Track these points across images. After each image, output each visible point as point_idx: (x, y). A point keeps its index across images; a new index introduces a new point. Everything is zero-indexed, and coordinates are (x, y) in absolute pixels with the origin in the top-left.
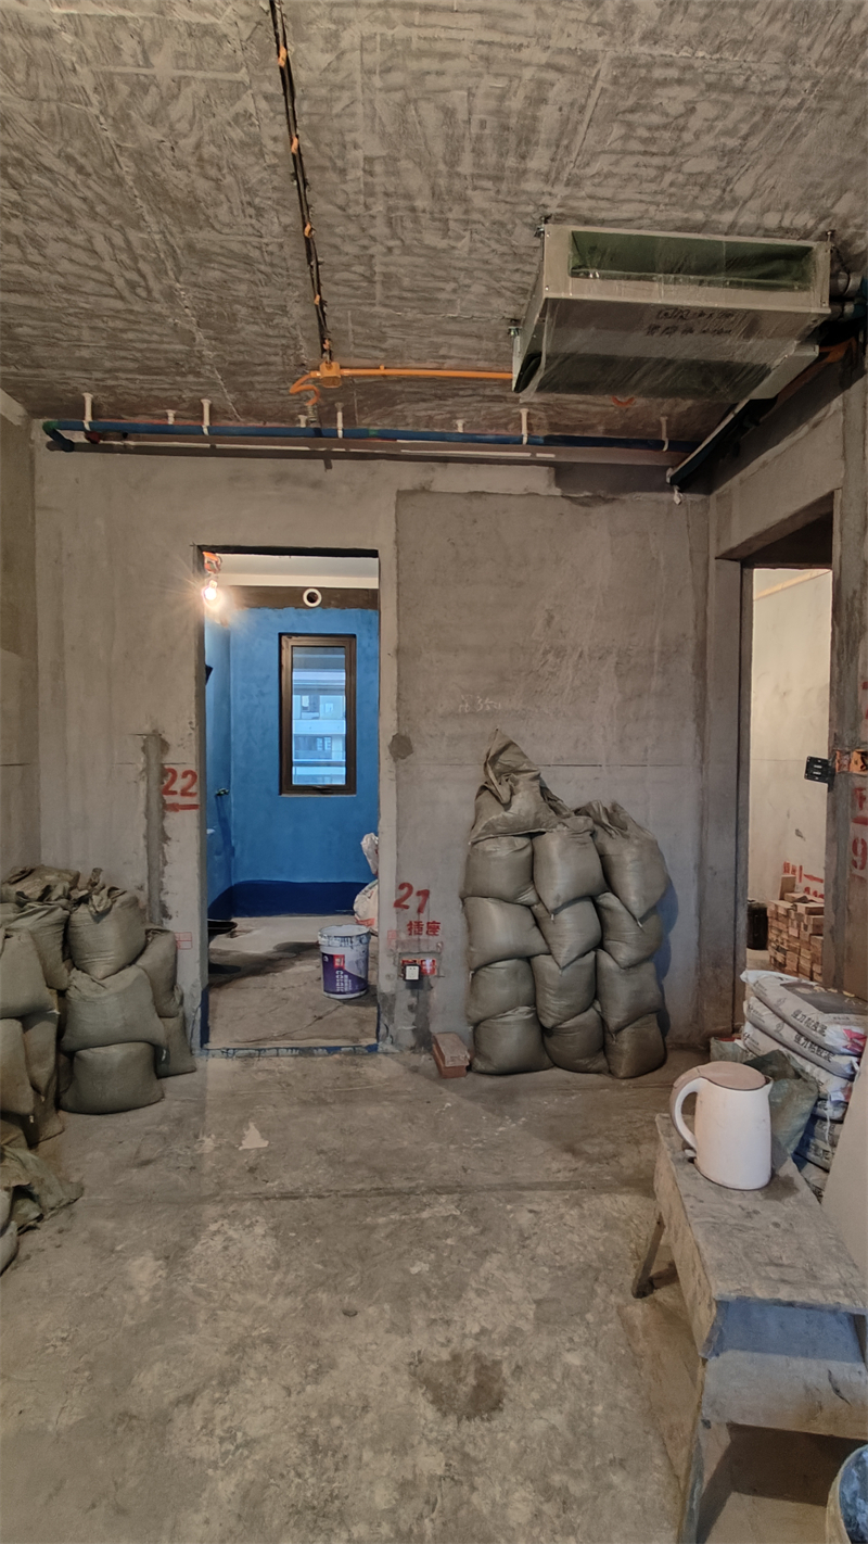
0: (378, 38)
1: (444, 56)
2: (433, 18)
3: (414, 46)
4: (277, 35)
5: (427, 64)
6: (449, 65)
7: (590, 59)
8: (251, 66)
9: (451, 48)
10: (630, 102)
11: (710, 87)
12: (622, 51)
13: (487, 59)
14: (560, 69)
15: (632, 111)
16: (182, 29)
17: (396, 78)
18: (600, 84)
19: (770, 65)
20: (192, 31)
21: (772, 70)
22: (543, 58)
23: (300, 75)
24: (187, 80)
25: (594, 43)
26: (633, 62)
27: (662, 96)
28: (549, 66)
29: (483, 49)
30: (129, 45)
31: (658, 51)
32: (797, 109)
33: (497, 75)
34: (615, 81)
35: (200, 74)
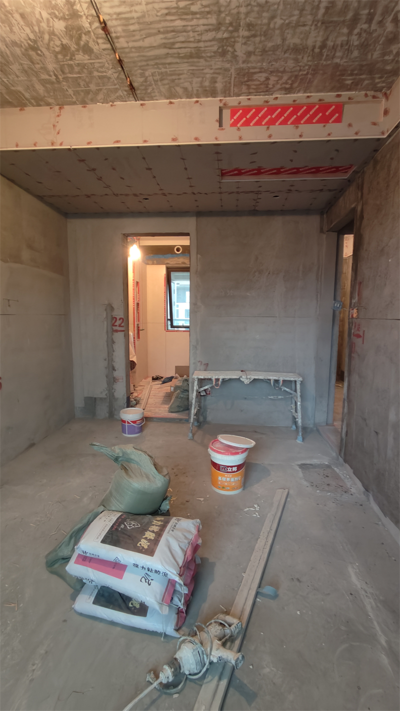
0: (157, 73)
1: (179, 75)
2: (173, 66)
3: (169, 72)
4: (126, 76)
5: (174, 77)
6: (181, 77)
7: (227, 70)
8: (120, 84)
9: (181, 72)
10: (246, 79)
11: (272, 72)
12: (238, 66)
13: (193, 74)
14: (219, 74)
15: (247, 81)
16: (97, 77)
17: (166, 82)
18: (233, 76)
19: (291, 64)
20: (100, 77)
21: (293, 65)
22: (212, 71)
23: (135, 85)
24: (101, 89)
25: (228, 66)
26: (242, 69)
27: (256, 77)
28: (214, 73)
29: (191, 71)
30: (82, 83)
31: (249, 65)
32: (307, 74)
33: (198, 77)
34: (238, 74)
35: (104, 88)
